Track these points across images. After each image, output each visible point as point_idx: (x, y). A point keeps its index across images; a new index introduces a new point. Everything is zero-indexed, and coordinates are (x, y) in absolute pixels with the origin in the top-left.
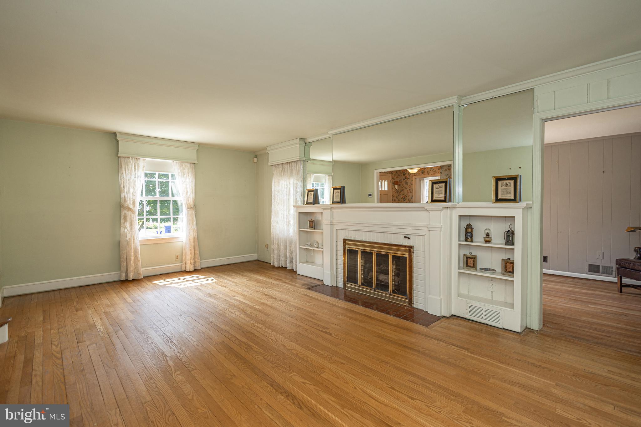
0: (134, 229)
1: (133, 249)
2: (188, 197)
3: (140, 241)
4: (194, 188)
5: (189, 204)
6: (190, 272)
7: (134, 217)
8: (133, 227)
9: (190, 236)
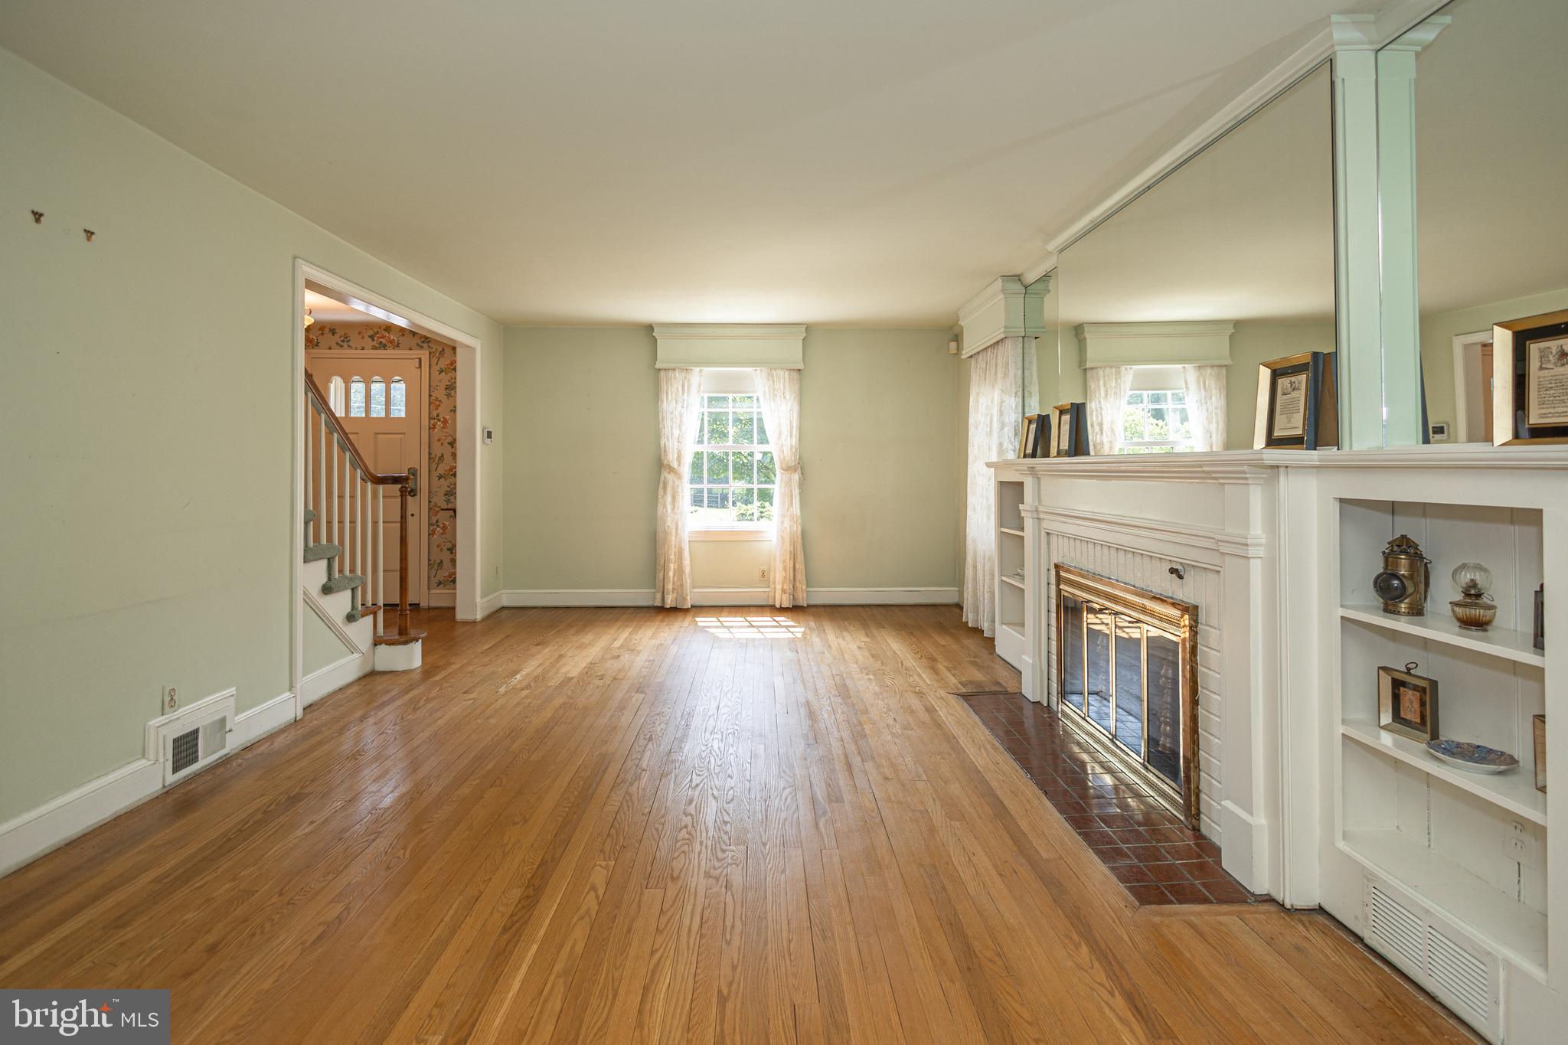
0: (678, 508)
1: (675, 547)
2: (782, 445)
3: (689, 533)
4: (795, 424)
5: (784, 459)
6: (783, 610)
7: (678, 485)
8: (677, 505)
9: (782, 531)
